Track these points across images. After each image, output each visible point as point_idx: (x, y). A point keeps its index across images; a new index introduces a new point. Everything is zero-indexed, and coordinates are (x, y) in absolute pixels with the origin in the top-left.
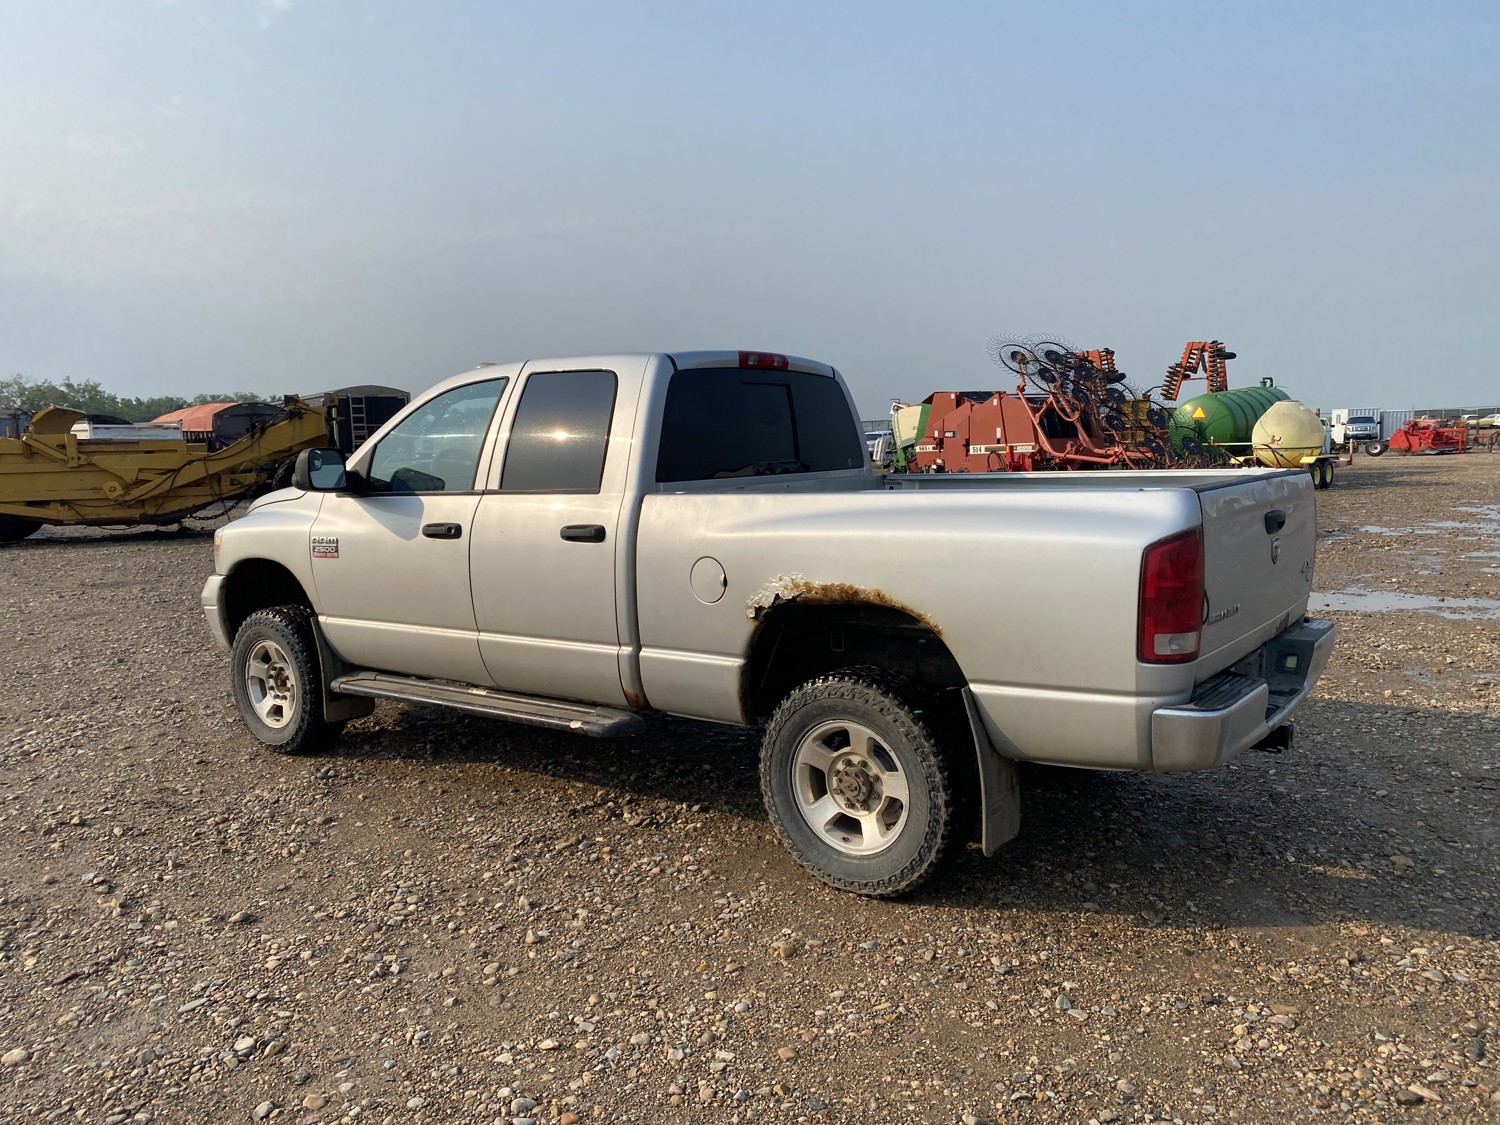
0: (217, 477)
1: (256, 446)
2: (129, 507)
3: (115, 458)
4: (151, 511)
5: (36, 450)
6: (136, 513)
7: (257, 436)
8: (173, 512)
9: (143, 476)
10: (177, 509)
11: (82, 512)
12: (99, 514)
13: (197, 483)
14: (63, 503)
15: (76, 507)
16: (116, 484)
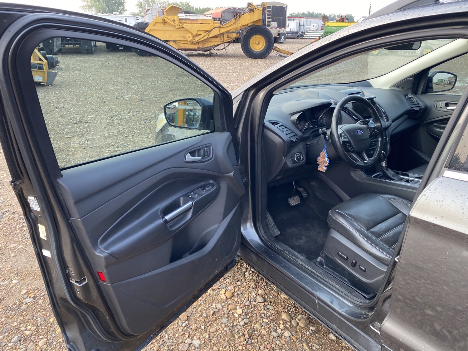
0: (223, 34)
1: (237, 22)
2: (194, 44)
3: (190, 25)
4: (201, 46)
5: (166, 22)
6: (196, 47)
7: (238, 18)
8: (208, 47)
9: (199, 33)
10: (209, 46)
11: (179, 45)
12: (185, 46)
13: (216, 36)
14: (174, 41)
15: (178, 44)
16: (190, 35)
